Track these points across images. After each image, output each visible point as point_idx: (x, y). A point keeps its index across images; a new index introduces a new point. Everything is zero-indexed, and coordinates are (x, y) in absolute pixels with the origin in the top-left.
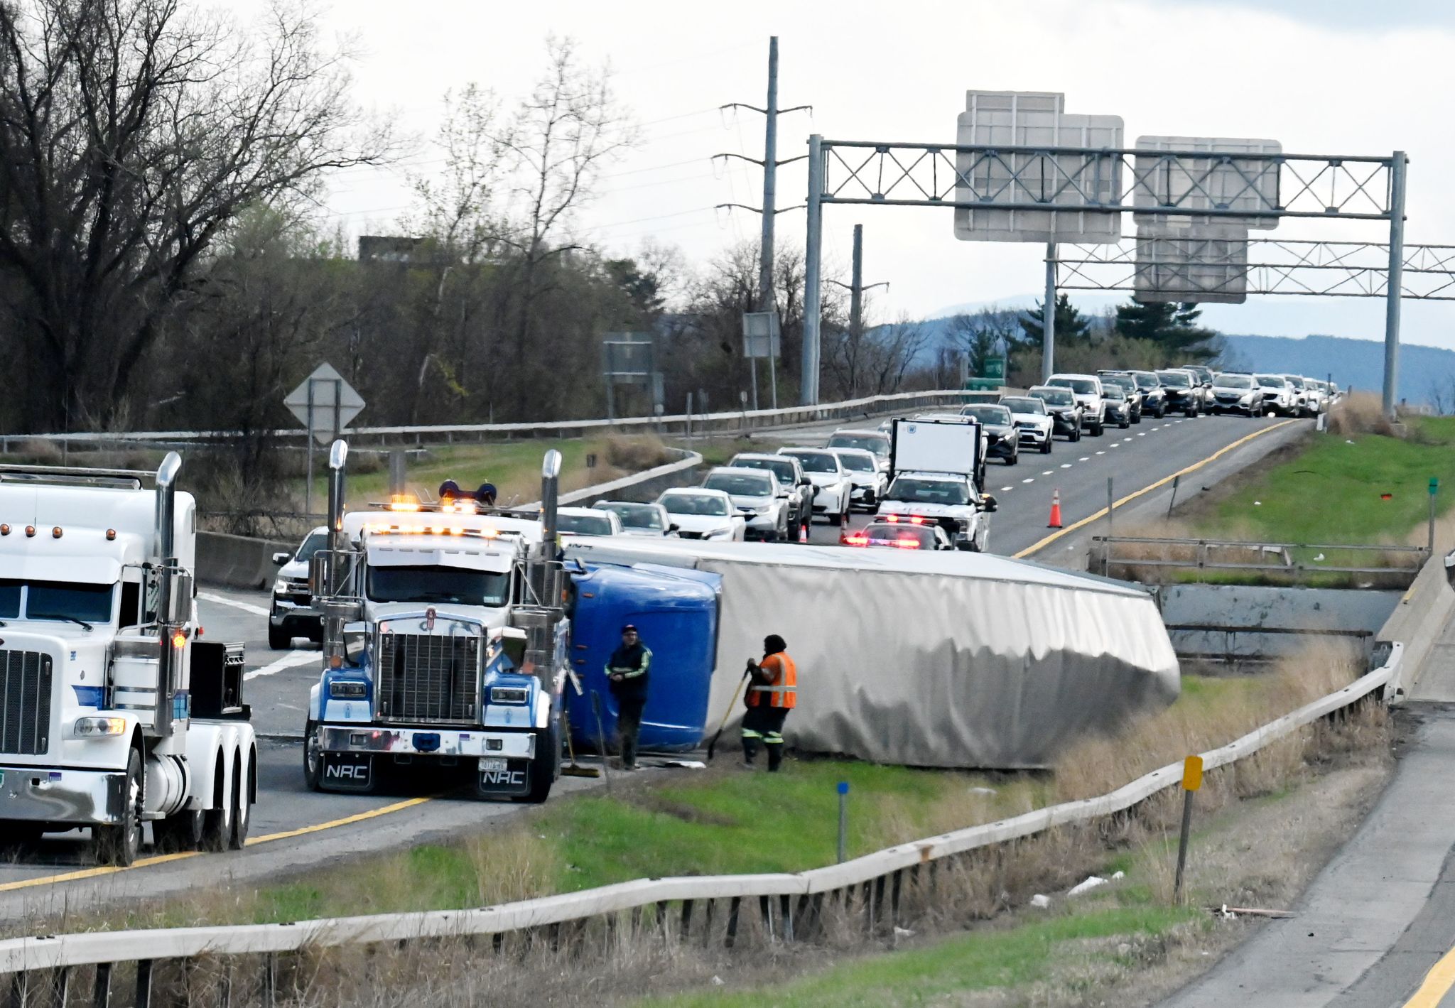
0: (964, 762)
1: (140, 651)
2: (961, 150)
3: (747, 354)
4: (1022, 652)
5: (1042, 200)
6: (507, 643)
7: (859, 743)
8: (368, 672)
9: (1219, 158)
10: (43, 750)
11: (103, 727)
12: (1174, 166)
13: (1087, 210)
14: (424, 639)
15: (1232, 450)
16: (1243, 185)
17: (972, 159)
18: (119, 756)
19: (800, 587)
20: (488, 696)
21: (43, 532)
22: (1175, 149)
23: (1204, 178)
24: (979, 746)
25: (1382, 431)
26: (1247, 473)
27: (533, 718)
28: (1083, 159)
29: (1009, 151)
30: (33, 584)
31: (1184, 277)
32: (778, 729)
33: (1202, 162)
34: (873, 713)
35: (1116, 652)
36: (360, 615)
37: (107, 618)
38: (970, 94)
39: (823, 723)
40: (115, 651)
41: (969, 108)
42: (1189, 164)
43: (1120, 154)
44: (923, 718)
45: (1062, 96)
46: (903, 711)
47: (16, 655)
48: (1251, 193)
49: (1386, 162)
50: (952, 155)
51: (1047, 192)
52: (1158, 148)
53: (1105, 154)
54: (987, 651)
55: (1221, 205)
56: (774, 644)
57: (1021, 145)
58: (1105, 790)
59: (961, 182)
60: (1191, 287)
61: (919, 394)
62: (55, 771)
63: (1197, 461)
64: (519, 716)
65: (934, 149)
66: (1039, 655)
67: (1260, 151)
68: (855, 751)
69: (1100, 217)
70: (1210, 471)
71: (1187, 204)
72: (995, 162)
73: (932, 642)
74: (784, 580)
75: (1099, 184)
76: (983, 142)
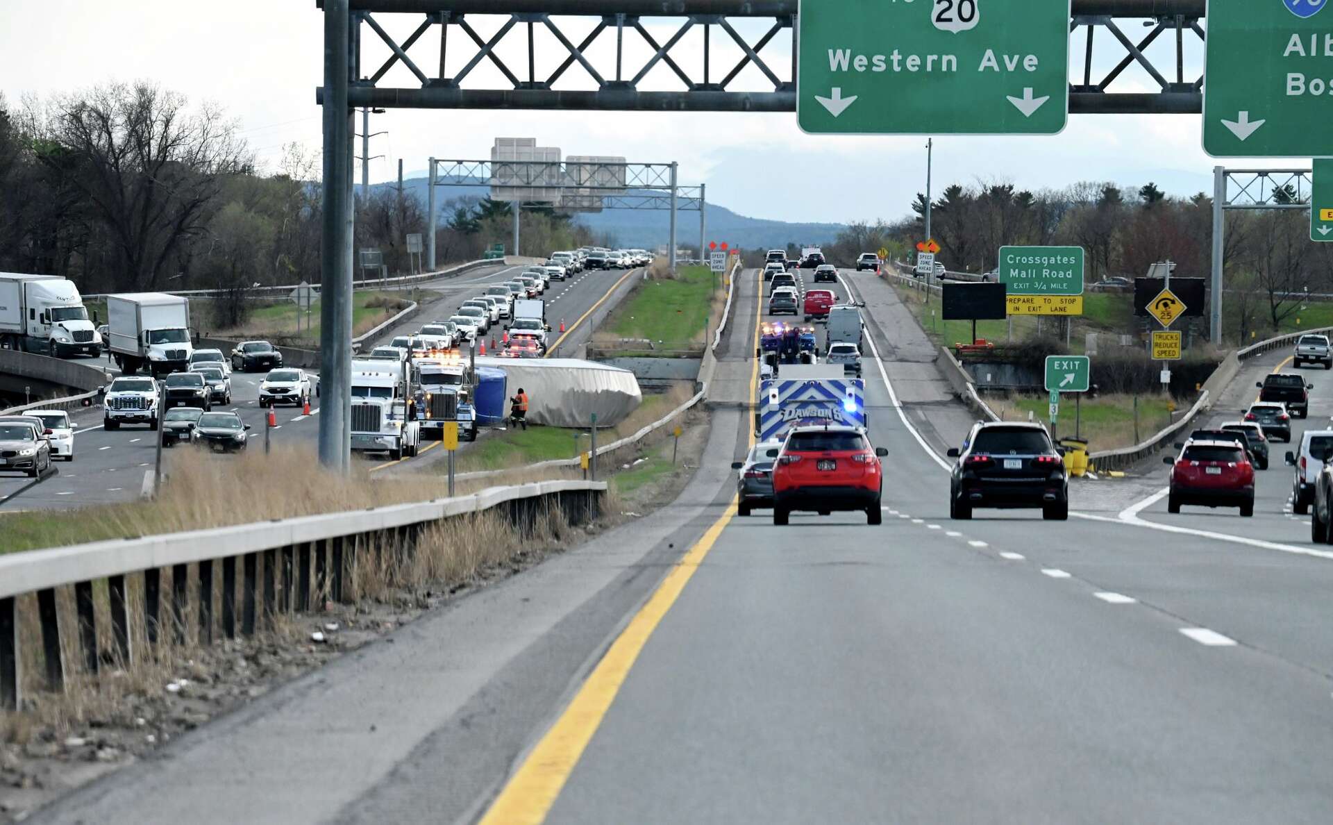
0: (577, 426)
1: (400, 404)
2: (493, 163)
3: (409, 251)
4: (594, 391)
5: (528, 183)
6: (462, 396)
7: (546, 421)
8: (423, 405)
9: (600, 165)
10: (379, 431)
11: (394, 425)
12: (582, 168)
13: (547, 187)
14: (439, 395)
15: (613, 291)
16: (610, 176)
17: (498, 166)
18: (398, 432)
19: (528, 373)
20: (458, 411)
21: (374, 374)
22: (582, 161)
23: (594, 173)
24: (582, 420)
25: (670, 277)
26: (623, 302)
27: (471, 417)
28: (544, 166)
29: (513, 163)
30: (371, 388)
31: (575, 201)
32: (523, 417)
33: (593, 167)
34: (550, 411)
35: (622, 390)
36: (419, 388)
37: (391, 396)
38: (496, 139)
39: (535, 414)
40: (393, 405)
41: (496, 145)
42: (588, 167)
43: (559, 164)
44: (565, 413)
45: (535, 139)
46: (559, 410)
47: (371, 406)
48: (614, 179)
49: (669, 166)
50: (489, 164)
51: (530, 180)
52: (575, 161)
53: (553, 164)
54: (583, 391)
55: (602, 184)
56: (521, 391)
57: (518, 160)
58: (633, 434)
59: (493, 176)
60: (578, 206)
61: (474, 262)
62: (382, 436)
63: (602, 297)
64: (467, 416)
65: (482, 162)
66: (599, 391)
67: (617, 162)
68: (544, 423)
69: (552, 190)
70: (609, 302)
71: (587, 184)
72: (507, 167)
73: (567, 388)
74: (523, 371)
75: (551, 176)
76: (502, 160)
